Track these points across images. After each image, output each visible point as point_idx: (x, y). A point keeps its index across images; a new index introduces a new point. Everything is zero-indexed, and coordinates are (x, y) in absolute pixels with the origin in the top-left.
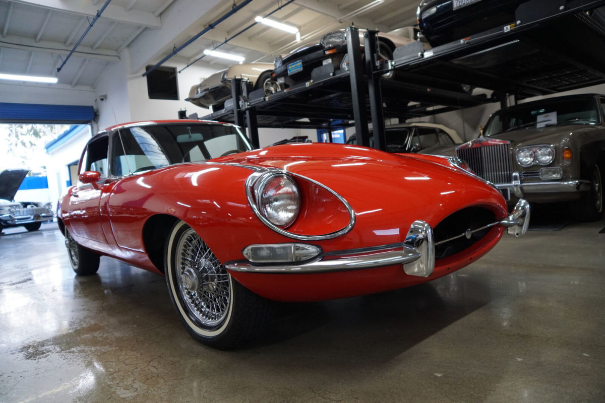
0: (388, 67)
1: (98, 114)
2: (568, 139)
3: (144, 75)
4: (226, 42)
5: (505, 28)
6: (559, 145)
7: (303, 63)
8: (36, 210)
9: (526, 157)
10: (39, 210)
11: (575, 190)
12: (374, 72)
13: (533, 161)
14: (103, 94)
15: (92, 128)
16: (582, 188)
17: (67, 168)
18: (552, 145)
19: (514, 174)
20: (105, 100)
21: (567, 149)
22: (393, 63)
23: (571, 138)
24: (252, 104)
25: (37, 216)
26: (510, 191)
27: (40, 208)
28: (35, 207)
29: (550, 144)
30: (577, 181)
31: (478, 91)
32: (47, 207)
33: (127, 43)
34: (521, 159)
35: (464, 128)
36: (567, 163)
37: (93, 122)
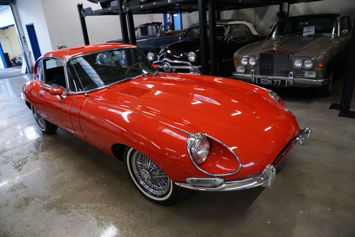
2: (322, 56)
6: (317, 59)
9: (298, 63)
11: (322, 84)
13: (301, 67)
15: (12, 8)
16: (325, 83)
19: (290, 73)
21: (321, 62)
23: (325, 55)
24: (131, 9)
26: (287, 81)
29: (312, 58)
30: (323, 80)
34: (295, 64)
36: (320, 69)
37: (12, 4)
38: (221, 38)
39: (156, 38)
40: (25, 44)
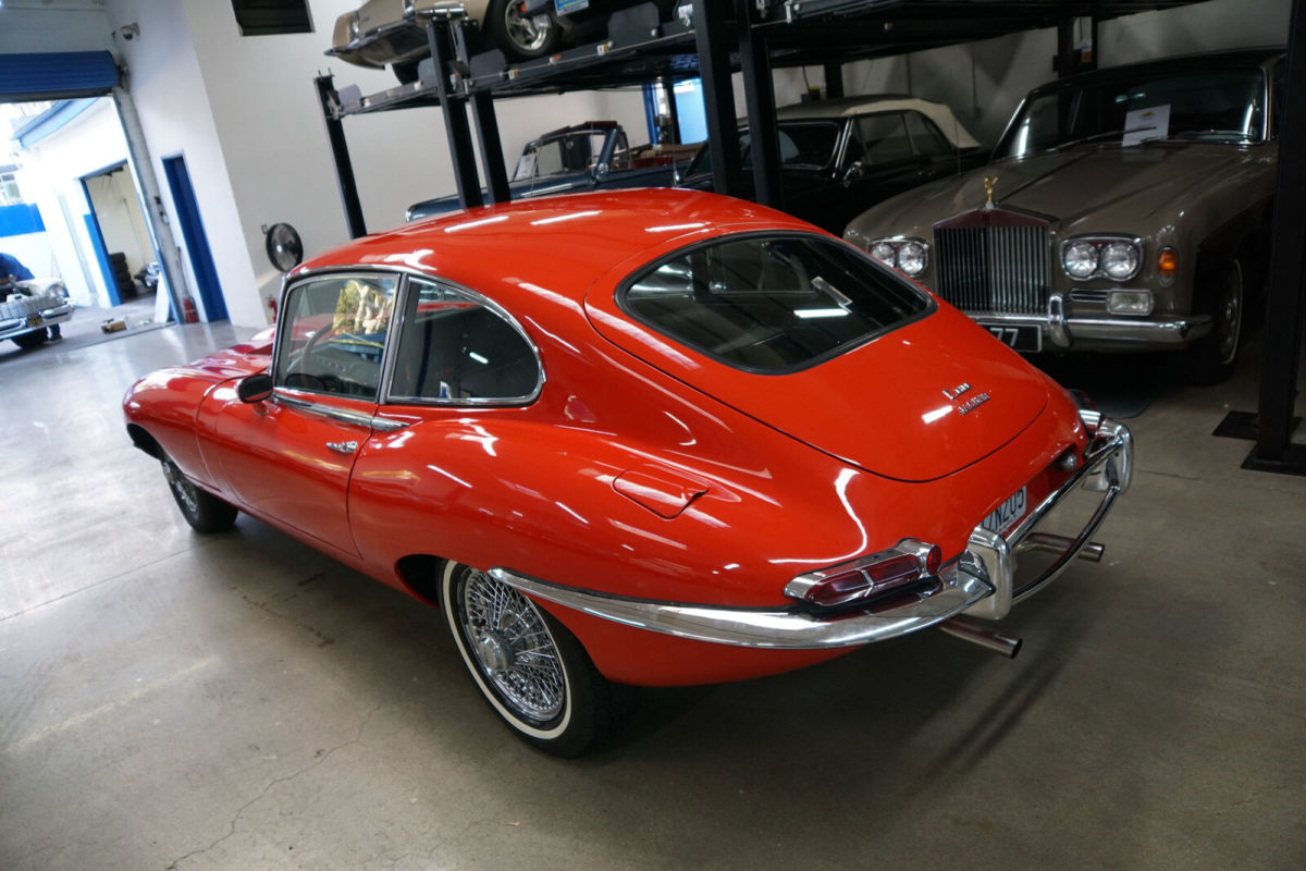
0: (785, 17)
1: (125, 69)
2: (1173, 229)
6: (1154, 239)
8: (28, 304)
9: (1082, 259)
10: (35, 302)
11: (1179, 338)
12: (753, 26)
13: (1093, 273)
14: (129, 23)
15: (119, 105)
16: (1192, 334)
17: (79, 185)
18: (1138, 240)
19: (1052, 298)
20: (134, 34)
21: (1169, 252)
22: (797, 9)
23: (1181, 224)
24: (478, 85)
25: (34, 318)
26: (1043, 331)
27: (37, 297)
28: (24, 297)
29: (1134, 237)
30: (1183, 323)
32: (53, 295)
34: (1069, 264)
36: (1165, 281)
37: (118, 90)
38: (819, 168)
39: (594, 179)
40: (163, 221)
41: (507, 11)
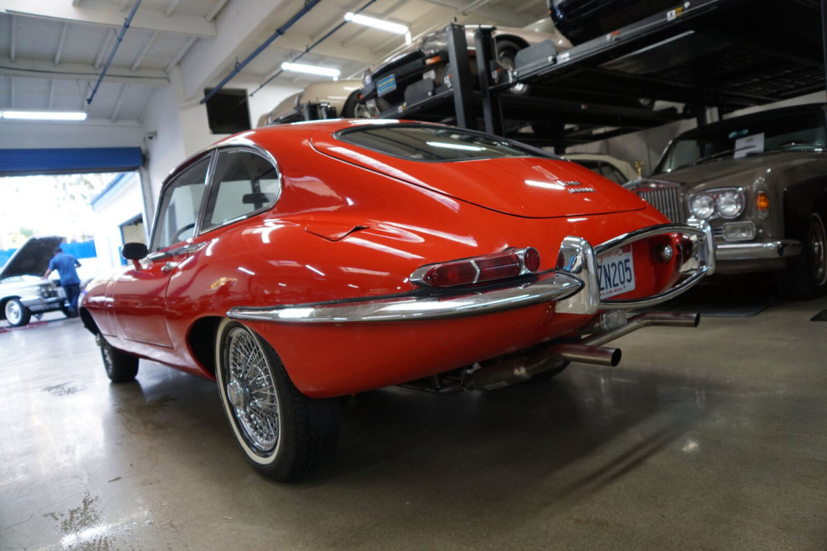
0: (508, 79)
1: (147, 157)
2: (764, 179)
3: (202, 102)
4: (308, 51)
5: (669, 14)
6: (752, 187)
7: (397, 79)
9: (704, 206)
11: (777, 255)
12: (490, 88)
13: (713, 214)
14: (152, 130)
15: (141, 176)
16: (786, 252)
17: (119, 230)
18: (741, 189)
20: (154, 138)
21: (762, 195)
22: (515, 73)
23: (768, 177)
29: (738, 187)
30: (779, 243)
31: (660, 105)
33: (175, 61)
34: (695, 210)
35: (649, 156)
36: (762, 215)
37: (142, 169)
41: (356, 109)
